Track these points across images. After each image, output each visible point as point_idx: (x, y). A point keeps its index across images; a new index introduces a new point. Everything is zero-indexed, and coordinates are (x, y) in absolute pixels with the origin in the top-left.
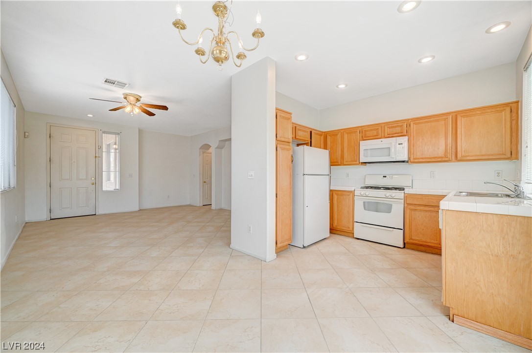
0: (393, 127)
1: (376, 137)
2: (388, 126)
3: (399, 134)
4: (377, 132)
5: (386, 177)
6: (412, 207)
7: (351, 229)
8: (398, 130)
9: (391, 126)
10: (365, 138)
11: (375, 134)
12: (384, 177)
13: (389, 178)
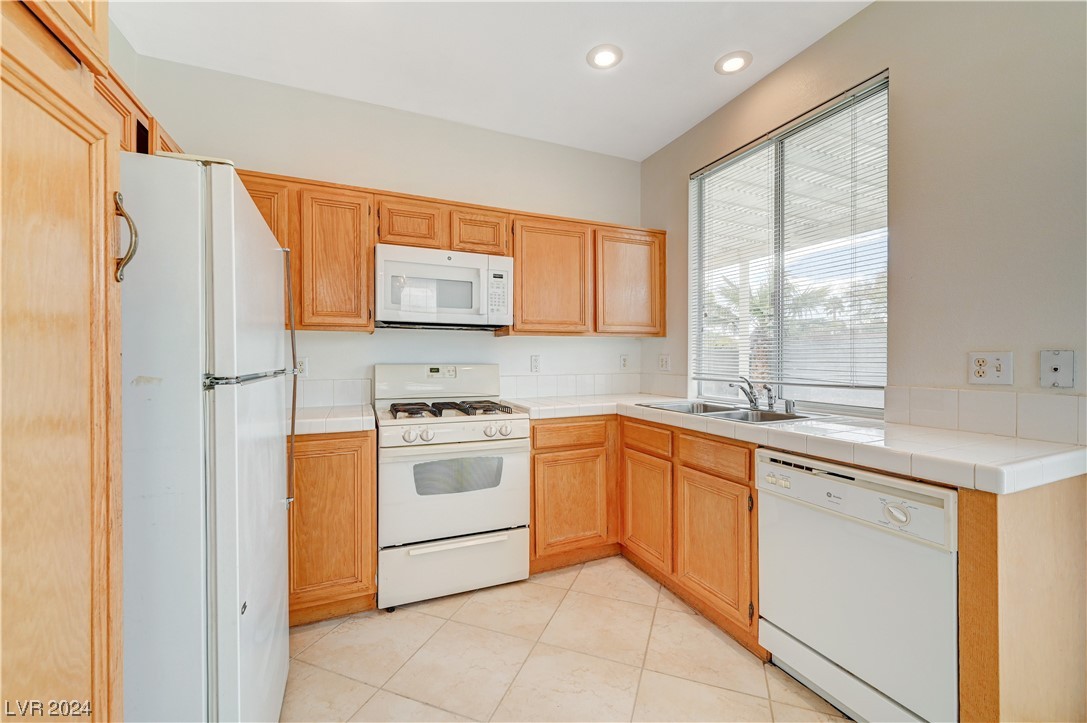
0: (472, 223)
1: (425, 240)
2: (462, 216)
3: (491, 249)
4: (431, 227)
5: (437, 370)
6: (549, 456)
7: (366, 582)
8: (486, 234)
9: (468, 217)
10: (390, 238)
11: (424, 230)
12: (432, 370)
13: (447, 375)
